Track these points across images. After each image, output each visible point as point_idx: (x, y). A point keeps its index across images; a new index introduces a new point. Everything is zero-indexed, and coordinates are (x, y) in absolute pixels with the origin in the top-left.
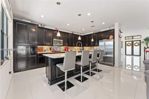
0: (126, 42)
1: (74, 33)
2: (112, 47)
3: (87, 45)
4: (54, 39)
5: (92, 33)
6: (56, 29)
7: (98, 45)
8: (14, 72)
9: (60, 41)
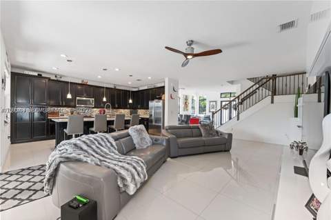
0: (221, 102)
1: (117, 88)
2: (162, 111)
3: (139, 106)
4: (78, 98)
5: (146, 88)
6: (83, 81)
7: (147, 108)
8: (12, 143)
9: (89, 101)
